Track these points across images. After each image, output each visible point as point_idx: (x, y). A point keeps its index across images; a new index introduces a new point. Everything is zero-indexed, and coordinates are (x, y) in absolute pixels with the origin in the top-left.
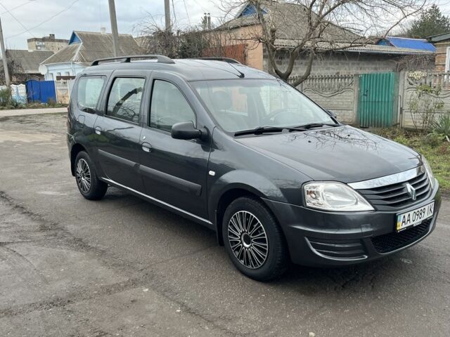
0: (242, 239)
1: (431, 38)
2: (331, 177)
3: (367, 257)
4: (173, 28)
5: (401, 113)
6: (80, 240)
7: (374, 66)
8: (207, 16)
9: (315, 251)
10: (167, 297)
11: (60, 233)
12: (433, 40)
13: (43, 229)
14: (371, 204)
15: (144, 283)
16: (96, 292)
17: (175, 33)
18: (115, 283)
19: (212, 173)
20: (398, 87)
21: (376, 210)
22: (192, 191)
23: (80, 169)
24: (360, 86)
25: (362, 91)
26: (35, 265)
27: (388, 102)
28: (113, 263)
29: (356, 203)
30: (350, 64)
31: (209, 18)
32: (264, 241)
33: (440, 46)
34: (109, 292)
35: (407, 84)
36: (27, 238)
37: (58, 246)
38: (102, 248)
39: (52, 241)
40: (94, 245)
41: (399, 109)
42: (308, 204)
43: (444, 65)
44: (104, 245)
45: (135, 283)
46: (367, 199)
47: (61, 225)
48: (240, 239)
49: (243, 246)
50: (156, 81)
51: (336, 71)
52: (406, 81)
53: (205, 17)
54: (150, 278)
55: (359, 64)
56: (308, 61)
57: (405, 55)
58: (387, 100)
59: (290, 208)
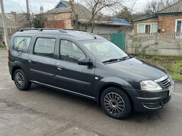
0: (112, 104)
1: (132, 20)
2: (148, 78)
3: (161, 107)
4: (30, 12)
5: (127, 48)
6: (31, 109)
7: (111, 30)
8: (42, 7)
9: (145, 106)
10: (88, 130)
11: (19, 107)
12: (133, 21)
13: (9, 106)
14: (162, 87)
15: (74, 126)
16: (55, 132)
17: (31, 14)
18: (61, 127)
19: (96, 78)
20: (125, 38)
21: (163, 89)
22: (86, 86)
23: (17, 77)
24: (111, 38)
25: (112, 40)
26: (17, 123)
27: (122, 44)
28: (54, 118)
29: (156, 88)
30: (103, 29)
31: (43, 8)
32: (123, 104)
33: (135, 23)
34: (61, 131)
35: (128, 37)
36: (4, 111)
37: (22, 113)
38: (45, 112)
39: (17, 111)
40: (40, 111)
41: (126, 46)
42: (142, 89)
43: (137, 30)
44: (45, 111)
45: (70, 126)
46: (160, 86)
47: (17, 103)
48: (111, 104)
49: (112, 106)
50: (61, 40)
51: (98, 32)
52: (128, 36)
53: (41, 8)
54: (75, 123)
55: (105, 29)
56: (92, 28)
57: (121, 26)
58: (121, 43)
59: (135, 91)
